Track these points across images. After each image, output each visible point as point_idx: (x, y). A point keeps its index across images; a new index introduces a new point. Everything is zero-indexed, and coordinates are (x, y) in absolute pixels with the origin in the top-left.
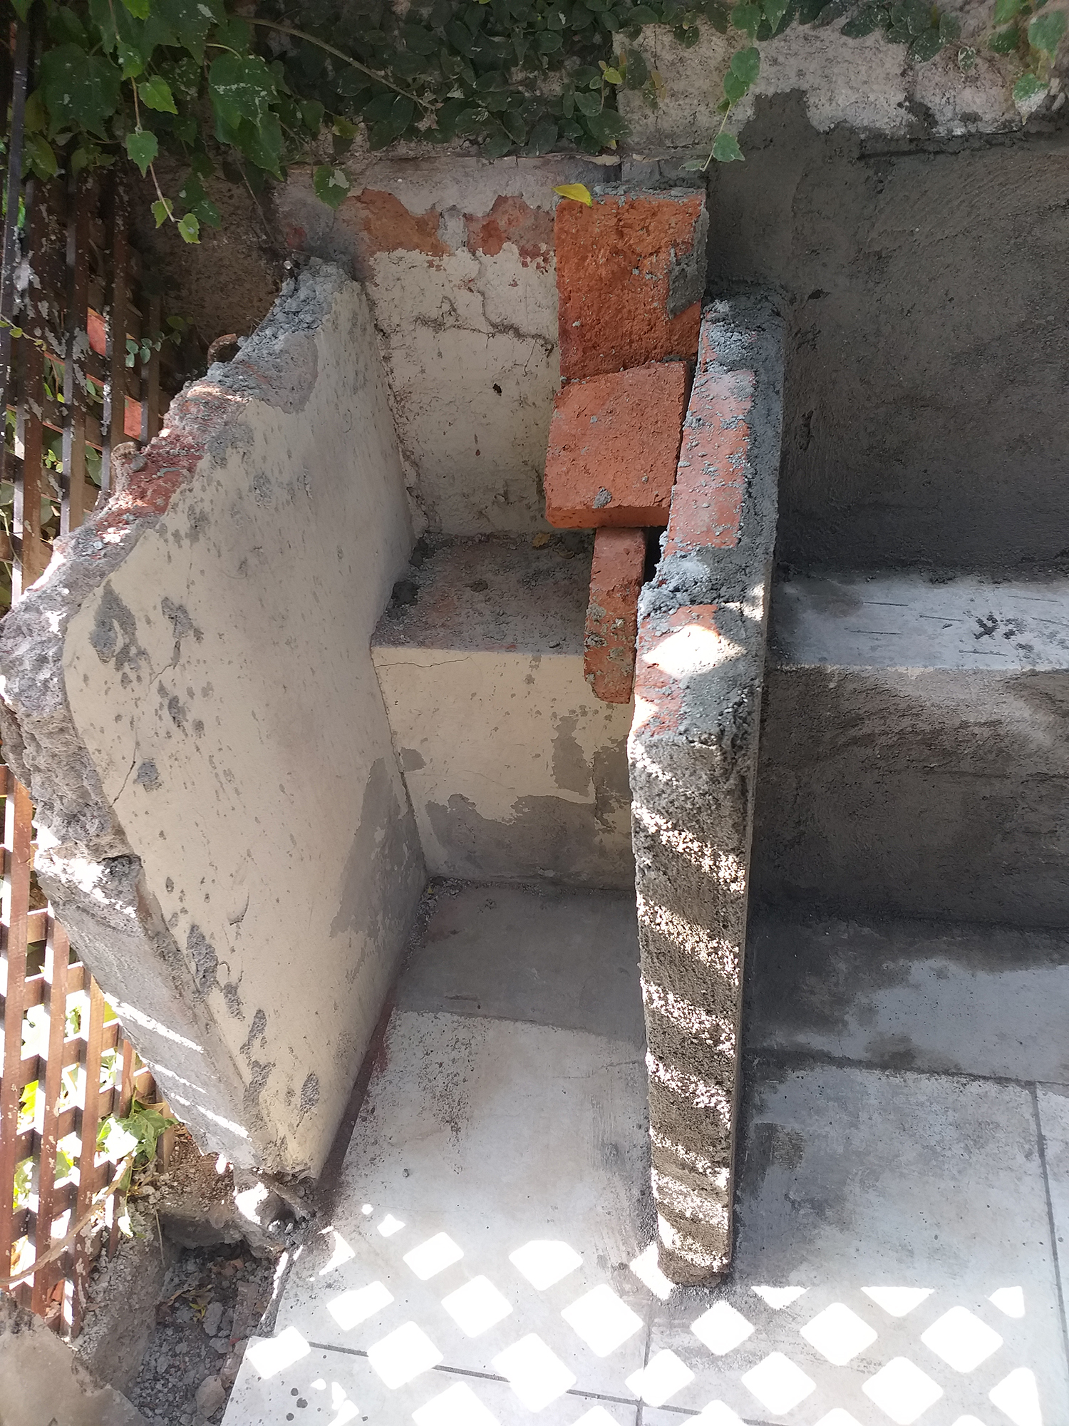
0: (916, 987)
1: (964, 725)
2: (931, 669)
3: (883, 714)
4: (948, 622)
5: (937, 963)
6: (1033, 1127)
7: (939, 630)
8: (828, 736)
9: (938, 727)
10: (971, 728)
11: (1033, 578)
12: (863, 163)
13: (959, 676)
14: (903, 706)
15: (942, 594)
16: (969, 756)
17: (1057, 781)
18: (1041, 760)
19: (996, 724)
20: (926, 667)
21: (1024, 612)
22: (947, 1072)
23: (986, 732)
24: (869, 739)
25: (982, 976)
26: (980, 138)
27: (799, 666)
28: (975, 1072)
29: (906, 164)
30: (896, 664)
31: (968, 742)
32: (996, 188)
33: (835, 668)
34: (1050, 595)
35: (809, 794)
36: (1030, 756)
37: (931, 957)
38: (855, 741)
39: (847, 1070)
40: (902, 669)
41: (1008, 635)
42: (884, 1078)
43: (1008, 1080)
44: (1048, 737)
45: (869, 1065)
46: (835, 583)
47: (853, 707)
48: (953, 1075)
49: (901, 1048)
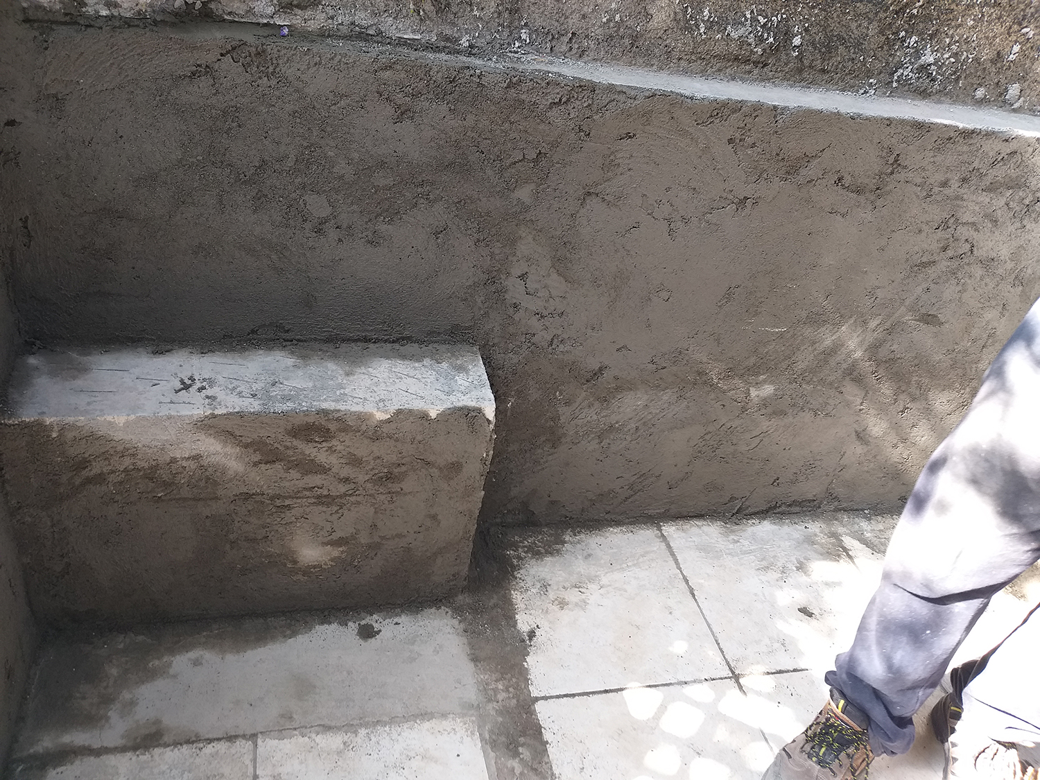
0: (175, 676)
1: (174, 460)
2: (133, 417)
3: (106, 456)
4: (157, 382)
5: (192, 655)
6: (251, 770)
7: (148, 388)
8: (64, 479)
9: (154, 463)
10: (180, 462)
11: (232, 349)
12: (28, 25)
13: (157, 421)
14: (120, 448)
15: (160, 361)
16: (186, 485)
17: (258, 498)
18: (240, 483)
19: (196, 457)
20: (128, 415)
21: (218, 373)
22: (188, 742)
23: (192, 465)
24: (100, 479)
25: (230, 657)
26: (121, 19)
27: (20, 420)
28: (210, 736)
29: (63, 31)
30: (105, 414)
31: (181, 473)
32: (136, 57)
33: (52, 420)
34: (240, 361)
35: (65, 529)
36: (231, 480)
37: (191, 650)
38: (89, 481)
39: (104, 757)
40: (109, 418)
41: (201, 389)
42: (134, 758)
43: (236, 737)
44: (240, 464)
45: (123, 749)
46: (75, 355)
47: (78, 452)
48: (193, 742)
49: (153, 730)
